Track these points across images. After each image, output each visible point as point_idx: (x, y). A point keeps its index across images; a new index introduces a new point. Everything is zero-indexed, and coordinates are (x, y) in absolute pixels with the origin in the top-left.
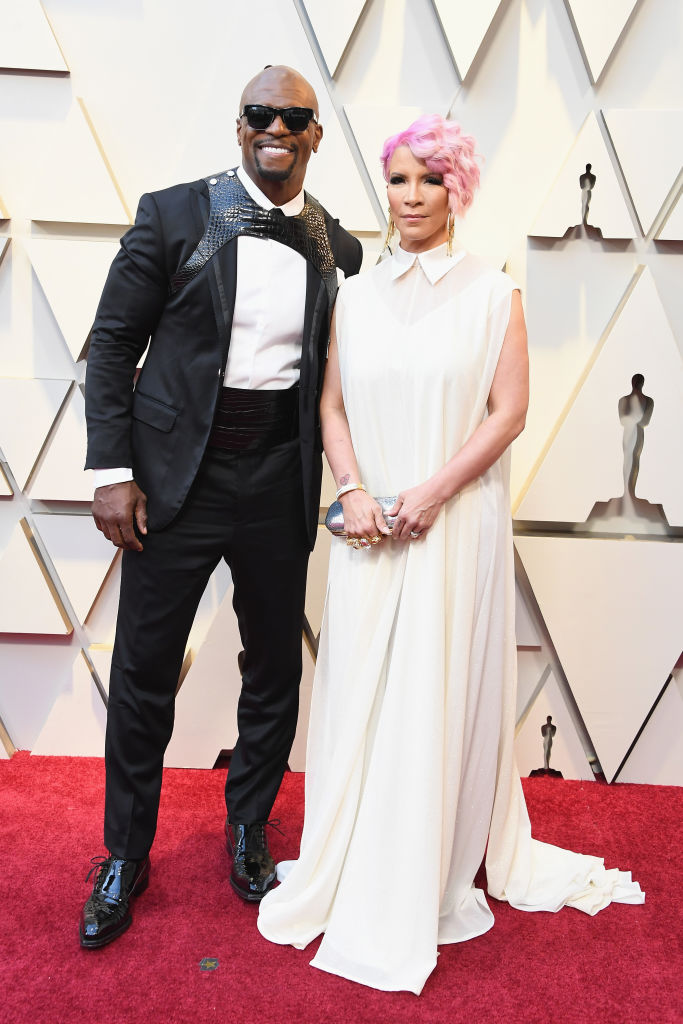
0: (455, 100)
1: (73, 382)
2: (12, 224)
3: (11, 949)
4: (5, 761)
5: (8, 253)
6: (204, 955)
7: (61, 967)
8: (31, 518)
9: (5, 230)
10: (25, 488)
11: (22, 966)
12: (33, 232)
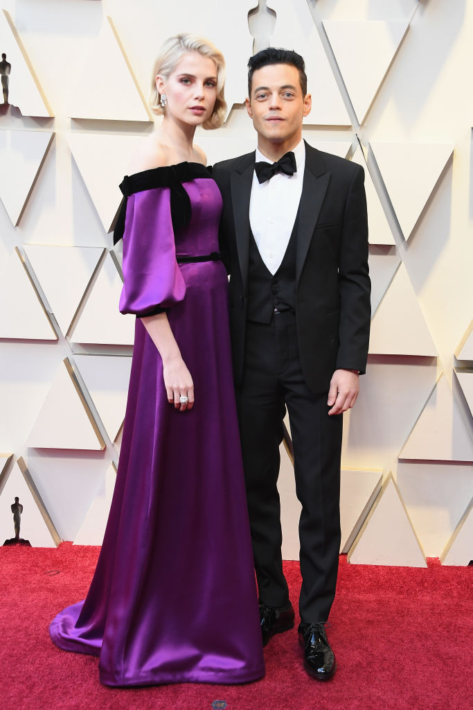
0: (414, 14)
1: (105, 249)
2: (56, 120)
3: (65, 691)
4: (54, 549)
5: (53, 144)
6: (215, 698)
7: (104, 704)
8: (72, 358)
9: (51, 126)
10: (67, 334)
11: (73, 703)
12: (72, 128)
